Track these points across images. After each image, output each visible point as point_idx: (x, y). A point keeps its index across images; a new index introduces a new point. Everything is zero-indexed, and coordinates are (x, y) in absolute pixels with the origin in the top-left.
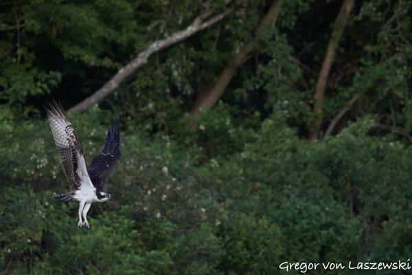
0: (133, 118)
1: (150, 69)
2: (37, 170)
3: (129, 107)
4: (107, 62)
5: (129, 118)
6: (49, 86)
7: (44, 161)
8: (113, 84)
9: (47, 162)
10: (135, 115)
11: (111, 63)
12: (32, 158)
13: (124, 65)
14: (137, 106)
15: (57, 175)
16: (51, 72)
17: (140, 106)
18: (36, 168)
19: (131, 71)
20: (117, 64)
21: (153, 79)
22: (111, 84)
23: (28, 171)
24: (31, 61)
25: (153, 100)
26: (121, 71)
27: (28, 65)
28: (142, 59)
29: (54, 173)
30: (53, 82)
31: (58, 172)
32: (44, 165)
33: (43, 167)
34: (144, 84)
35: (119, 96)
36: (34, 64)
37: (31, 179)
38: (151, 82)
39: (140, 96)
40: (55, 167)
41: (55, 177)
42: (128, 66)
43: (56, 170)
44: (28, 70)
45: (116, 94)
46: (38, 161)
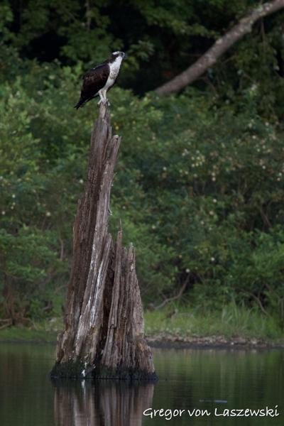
0: (232, 102)
1: (254, 40)
2: (191, 170)
3: (228, 88)
4: (201, 30)
5: (227, 102)
6: (139, 59)
7: (200, 160)
8: (210, 58)
9: (204, 161)
10: (234, 98)
11: (206, 31)
12: (184, 154)
13: (223, 34)
14: (236, 87)
15: (217, 177)
16: (140, 42)
17: (241, 87)
18: (190, 167)
19: (232, 42)
20: (213, 33)
21: (258, 53)
22: (207, 58)
23: (181, 171)
24: (104, 26)
25: (257, 81)
26: (220, 41)
27: (101, 31)
28: (244, 26)
29: (213, 174)
30: (143, 55)
31: (218, 173)
32: (201, 163)
33: (199, 166)
34: (247, 59)
35: (214, 75)
36: (109, 30)
37: (184, 182)
38: (256, 56)
39: (242, 74)
40: (215, 167)
41: (214, 179)
42: (228, 36)
43: (216, 170)
44: (101, 37)
45: (210, 71)
46: (193, 158)
